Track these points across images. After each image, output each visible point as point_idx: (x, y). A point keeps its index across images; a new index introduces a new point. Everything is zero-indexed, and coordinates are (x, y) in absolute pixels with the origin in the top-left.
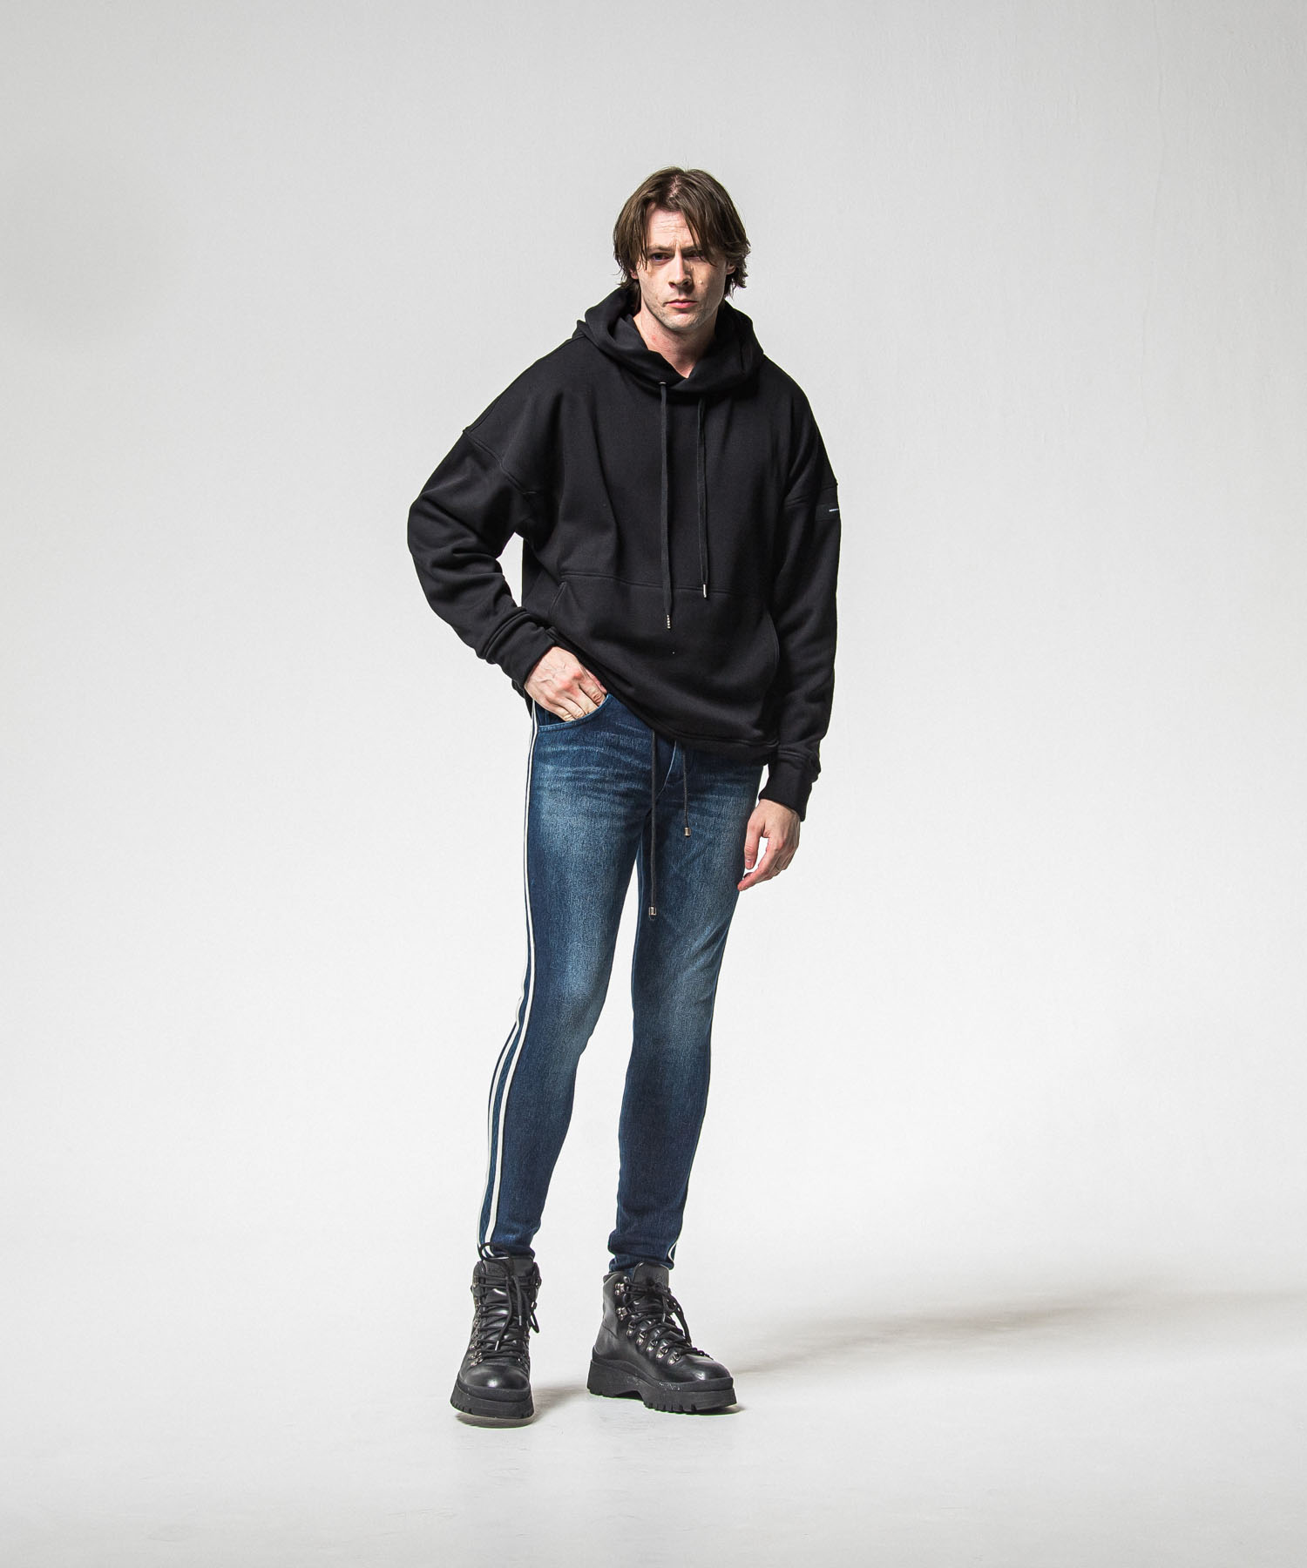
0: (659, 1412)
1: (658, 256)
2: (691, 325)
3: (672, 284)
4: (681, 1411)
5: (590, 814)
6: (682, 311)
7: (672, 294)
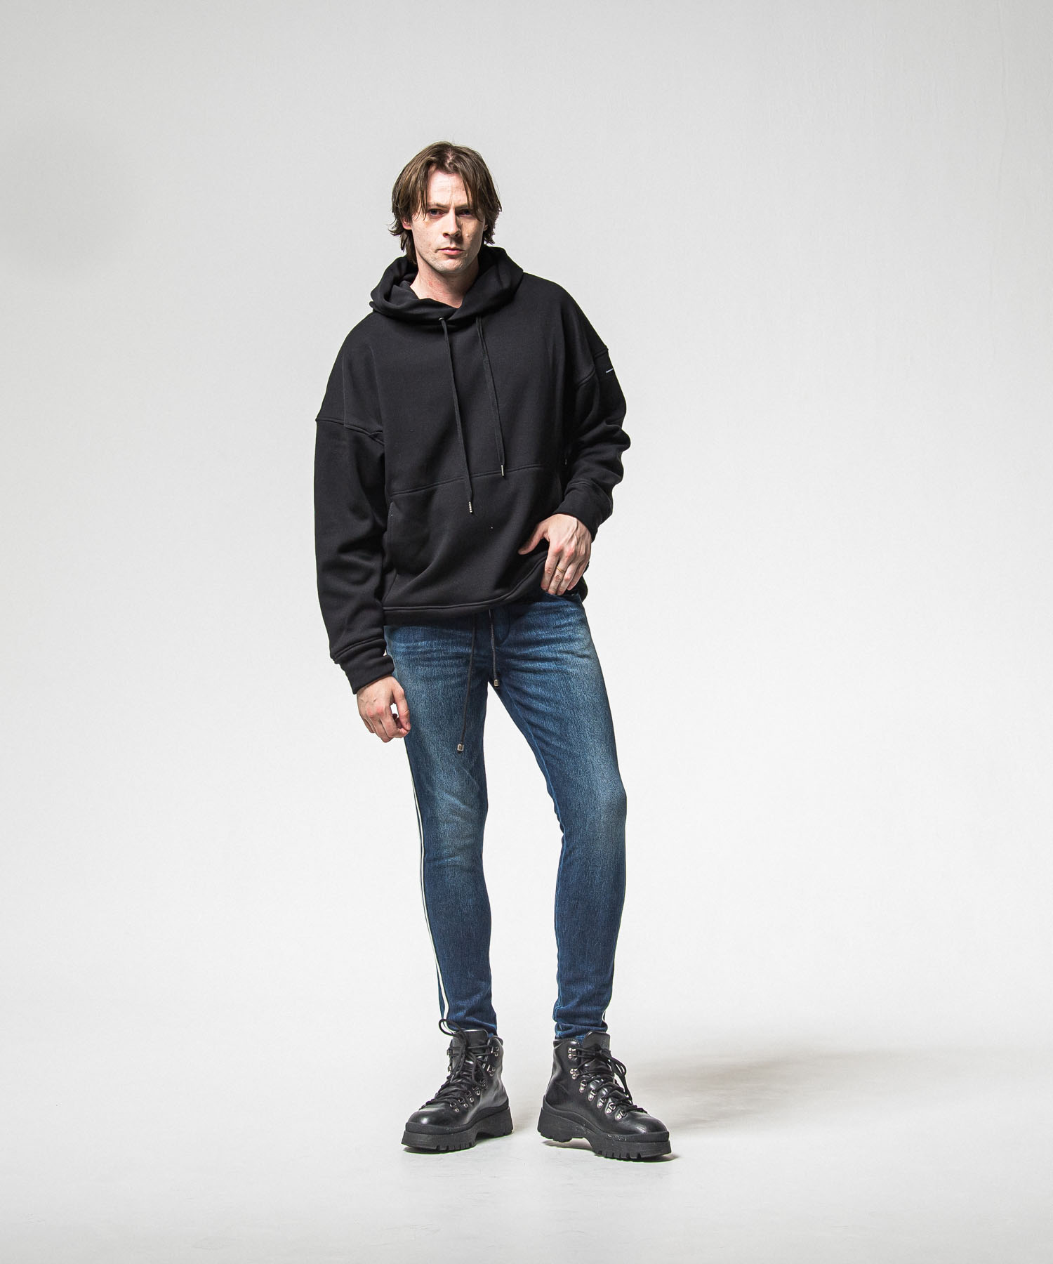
0: (608, 1159)
1: (434, 211)
2: (456, 269)
3: (446, 235)
4: (628, 1159)
5: (427, 679)
6: (451, 257)
7: (446, 243)
